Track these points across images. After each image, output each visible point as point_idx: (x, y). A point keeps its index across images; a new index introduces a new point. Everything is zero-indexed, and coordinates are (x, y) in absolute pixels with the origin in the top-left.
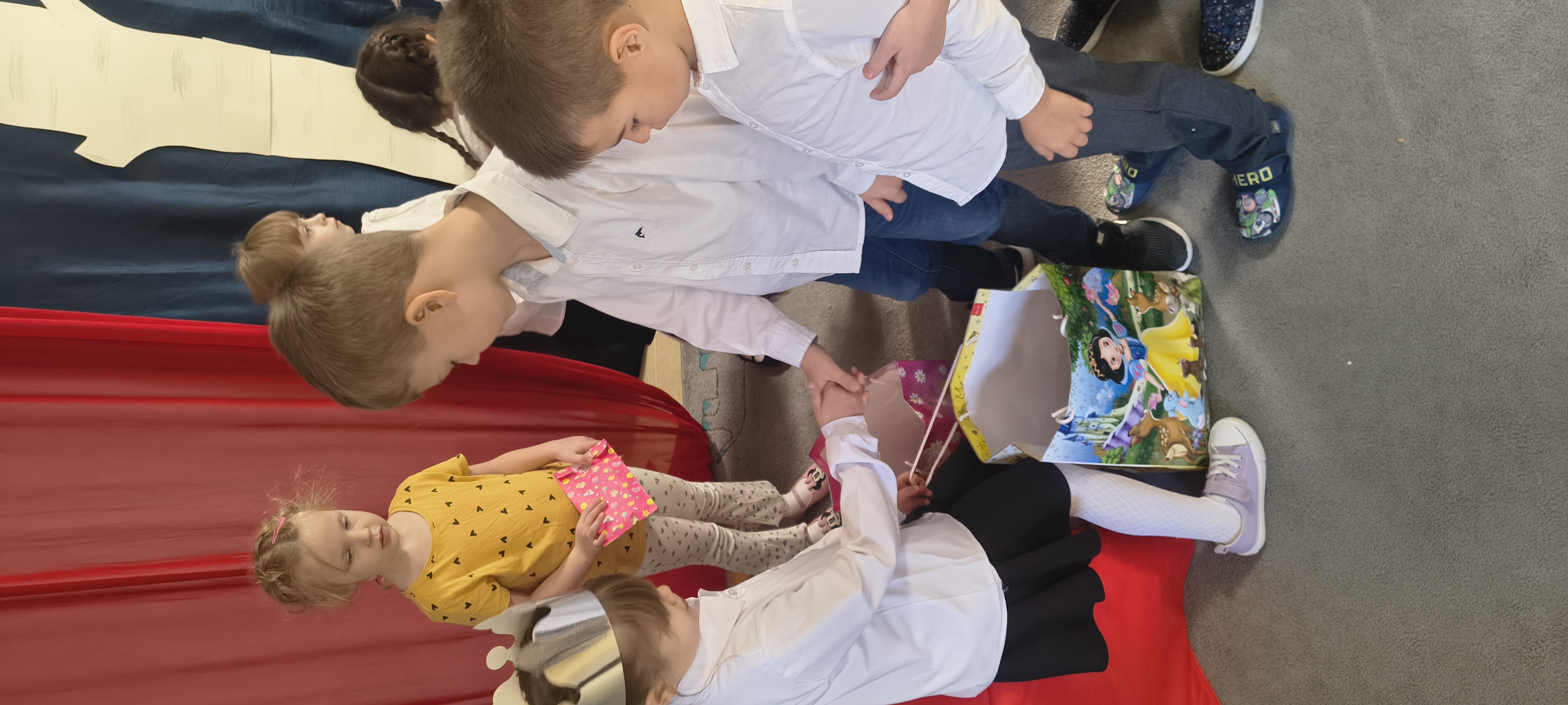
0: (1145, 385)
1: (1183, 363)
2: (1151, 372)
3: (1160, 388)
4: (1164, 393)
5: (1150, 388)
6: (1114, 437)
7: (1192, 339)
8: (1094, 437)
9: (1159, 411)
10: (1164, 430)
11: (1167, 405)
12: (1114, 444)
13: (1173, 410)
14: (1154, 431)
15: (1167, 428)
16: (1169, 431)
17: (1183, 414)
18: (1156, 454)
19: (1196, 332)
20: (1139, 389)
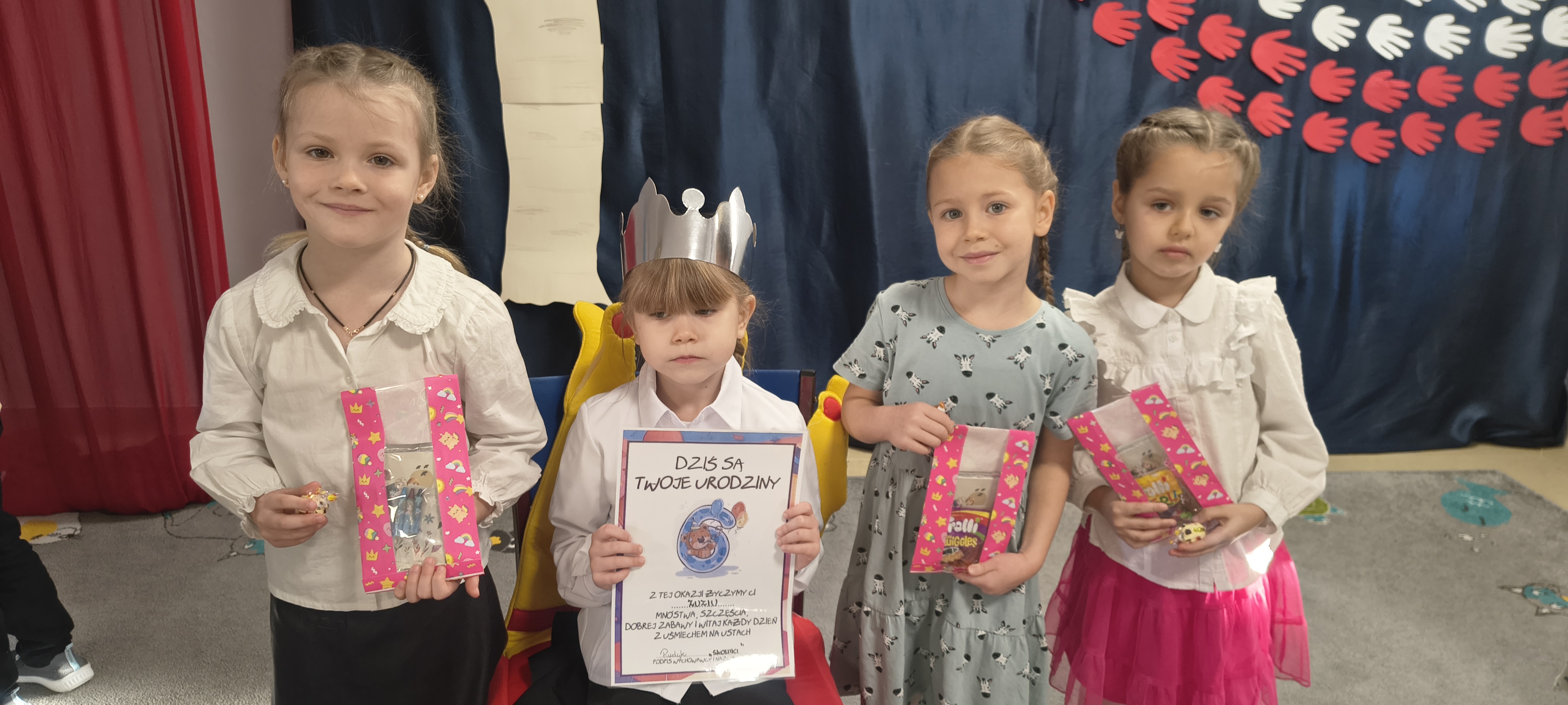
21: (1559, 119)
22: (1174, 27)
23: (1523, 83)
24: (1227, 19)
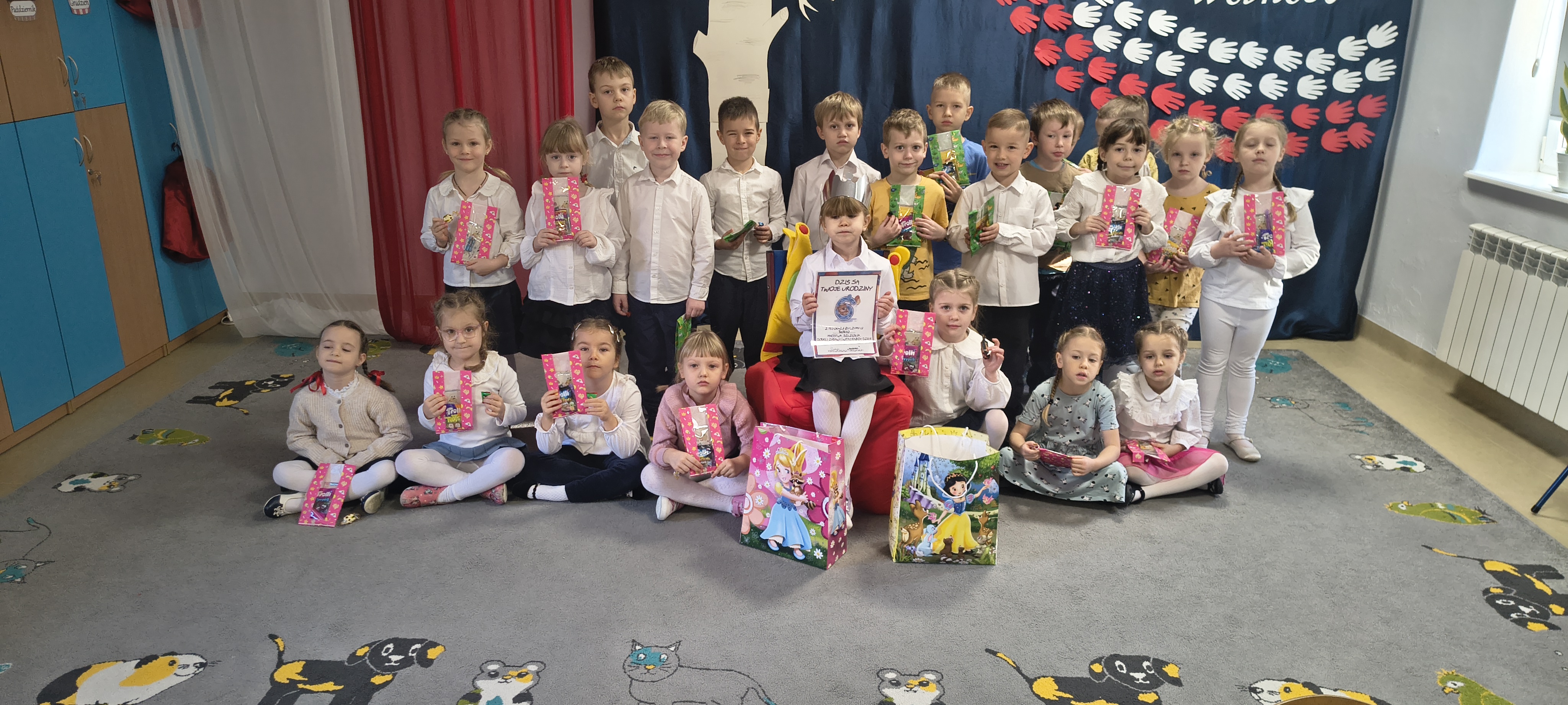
0: (941, 509)
1: (951, 539)
2: (948, 514)
3: (939, 520)
4: (936, 524)
5: (939, 513)
6: (915, 491)
7: (963, 549)
8: (916, 479)
9: (927, 522)
10: (917, 526)
11: (930, 526)
12: (911, 492)
13: (927, 532)
14: (916, 519)
15: (918, 527)
16: (916, 528)
17: (924, 538)
18: (904, 521)
19: (967, 552)
20: (940, 505)
21: (1346, 136)
22: (1105, 81)
23: (1322, 114)
24: (1137, 76)
